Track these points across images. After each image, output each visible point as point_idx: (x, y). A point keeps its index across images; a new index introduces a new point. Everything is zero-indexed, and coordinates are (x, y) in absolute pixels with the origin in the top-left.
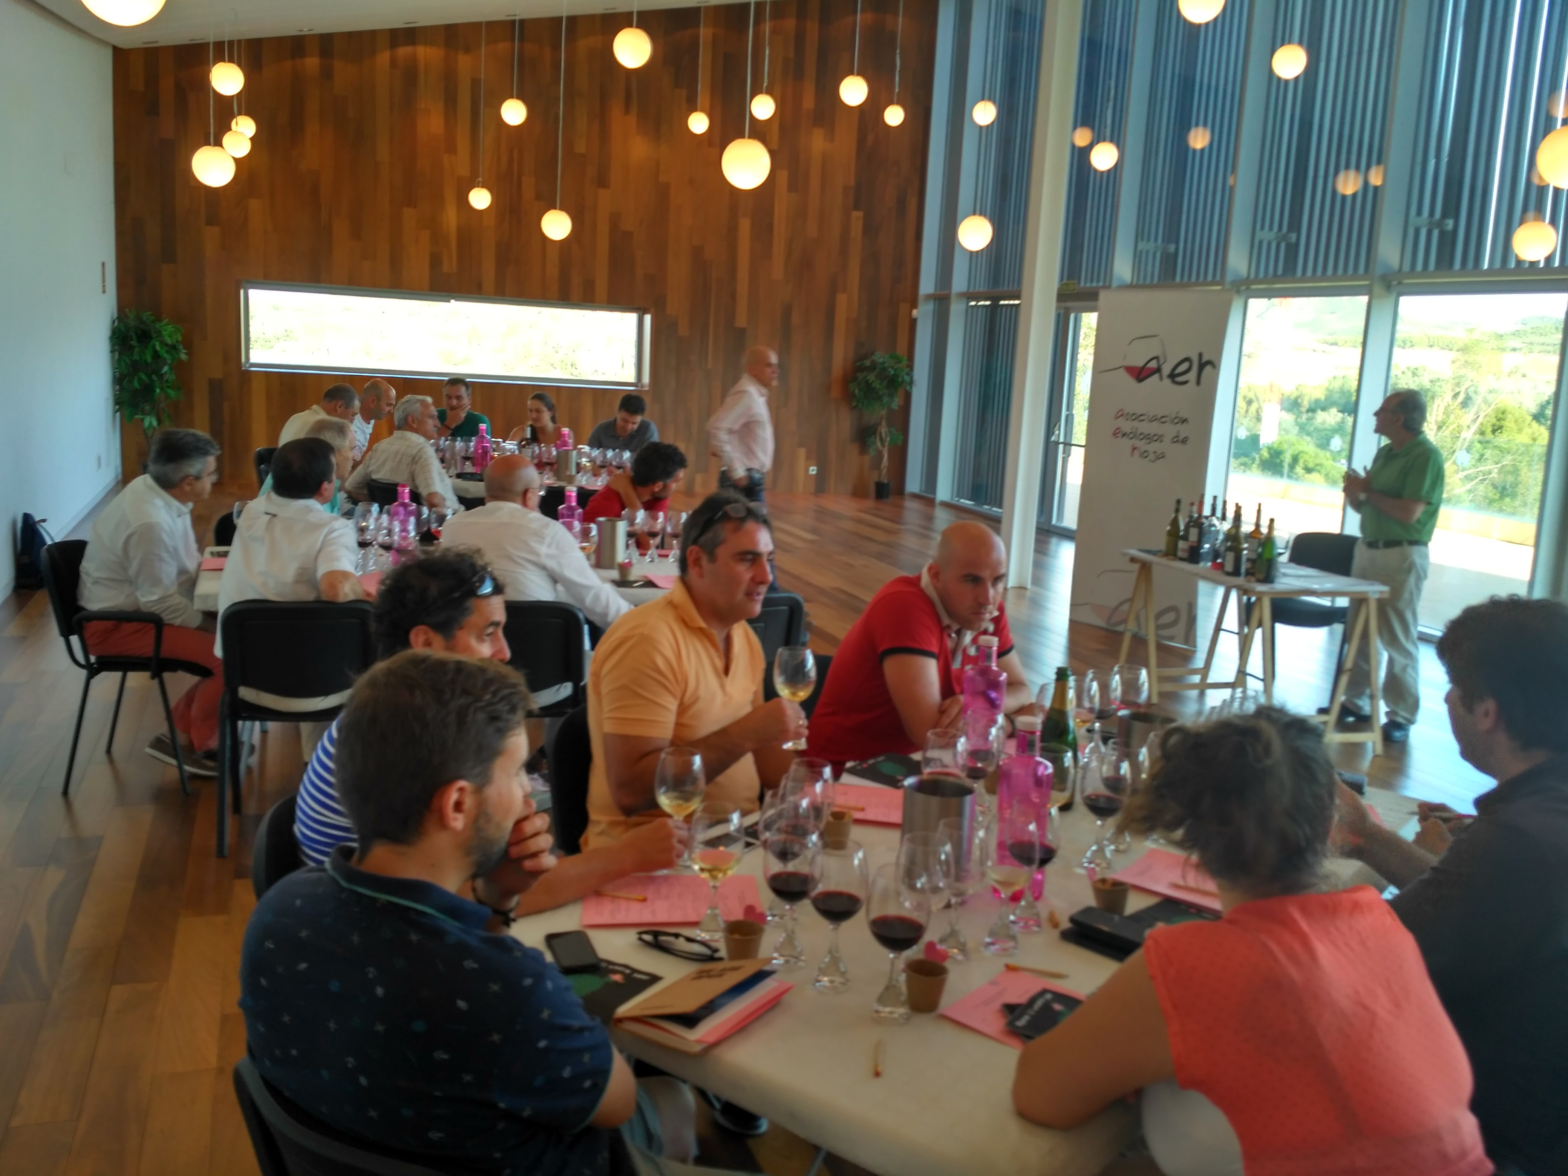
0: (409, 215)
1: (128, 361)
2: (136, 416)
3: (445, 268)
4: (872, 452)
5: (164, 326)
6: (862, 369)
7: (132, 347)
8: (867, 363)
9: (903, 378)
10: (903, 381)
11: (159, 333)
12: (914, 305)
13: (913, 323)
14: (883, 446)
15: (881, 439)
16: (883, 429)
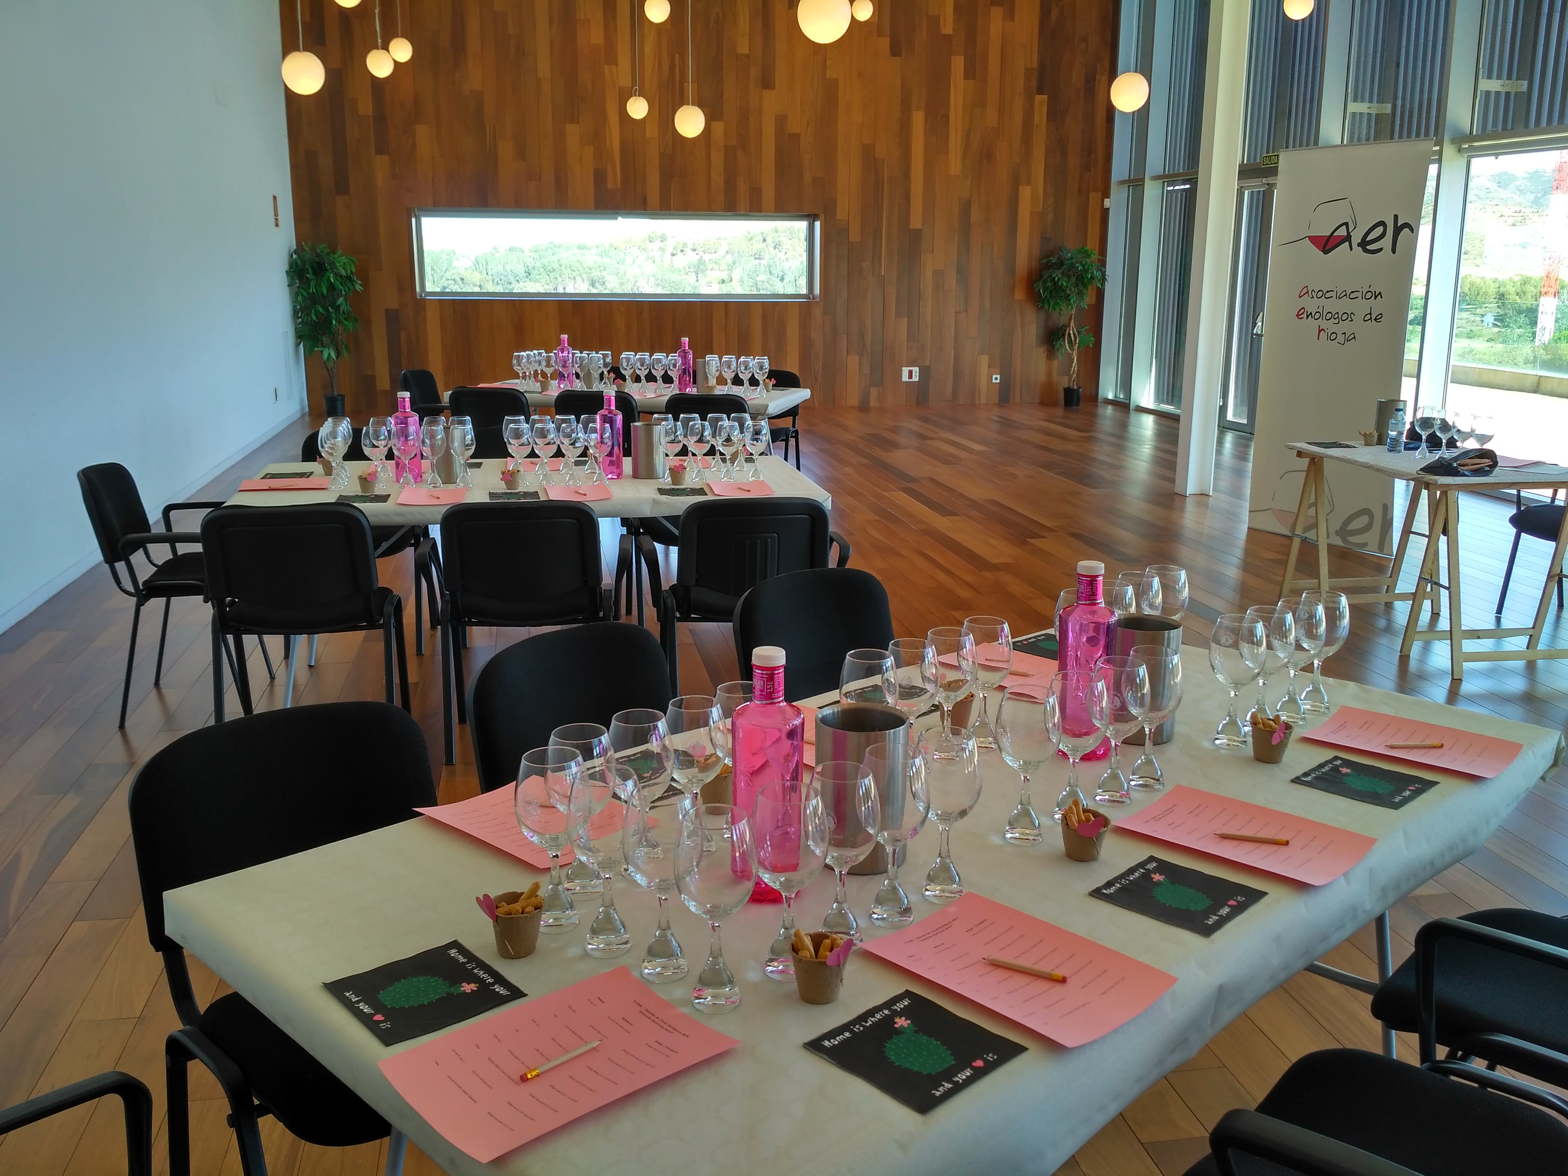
0: (572, 130)
1: (306, 295)
2: (316, 349)
3: (610, 185)
4: (1060, 356)
5: (339, 257)
6: (1048, 266)
7: (308, 280)
8: (1054, 260)
9: (1092, 273)
10: (1092, 278)
11: (333, 265)
12: (1106, 194)
13: (1105, 212)
14: (1073, 350)
15: (1070, 342)
16: (1072, 330)
